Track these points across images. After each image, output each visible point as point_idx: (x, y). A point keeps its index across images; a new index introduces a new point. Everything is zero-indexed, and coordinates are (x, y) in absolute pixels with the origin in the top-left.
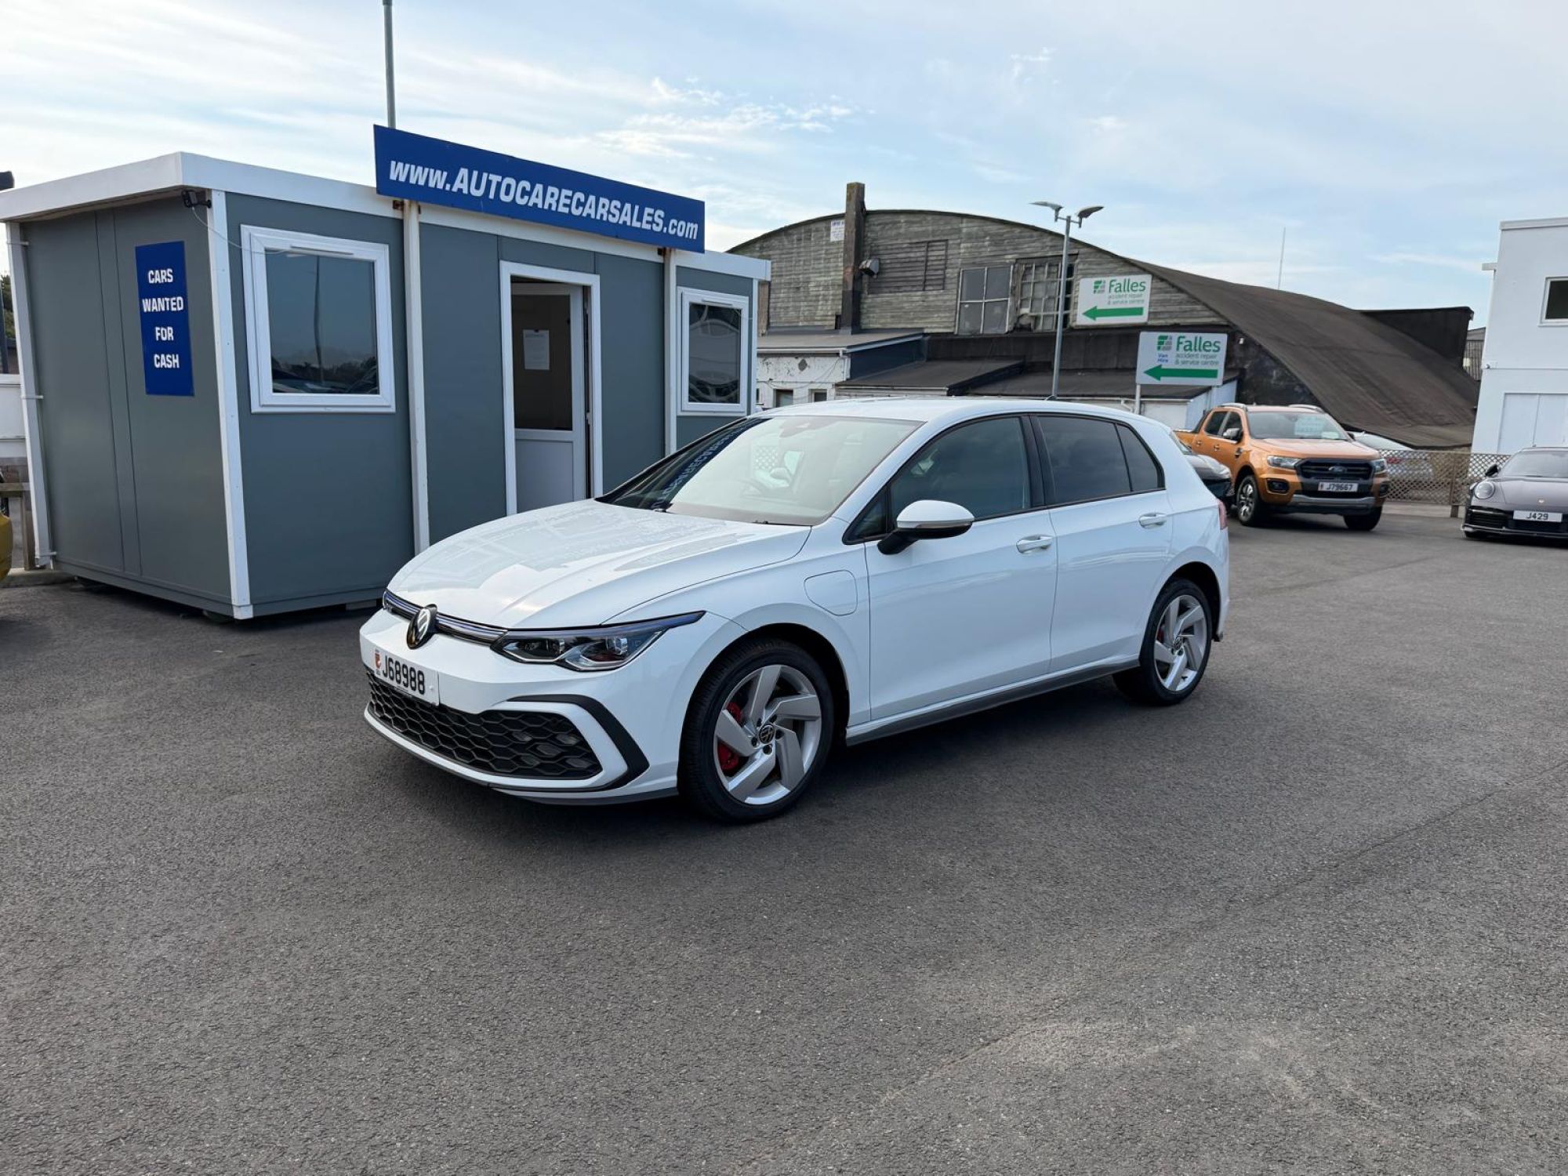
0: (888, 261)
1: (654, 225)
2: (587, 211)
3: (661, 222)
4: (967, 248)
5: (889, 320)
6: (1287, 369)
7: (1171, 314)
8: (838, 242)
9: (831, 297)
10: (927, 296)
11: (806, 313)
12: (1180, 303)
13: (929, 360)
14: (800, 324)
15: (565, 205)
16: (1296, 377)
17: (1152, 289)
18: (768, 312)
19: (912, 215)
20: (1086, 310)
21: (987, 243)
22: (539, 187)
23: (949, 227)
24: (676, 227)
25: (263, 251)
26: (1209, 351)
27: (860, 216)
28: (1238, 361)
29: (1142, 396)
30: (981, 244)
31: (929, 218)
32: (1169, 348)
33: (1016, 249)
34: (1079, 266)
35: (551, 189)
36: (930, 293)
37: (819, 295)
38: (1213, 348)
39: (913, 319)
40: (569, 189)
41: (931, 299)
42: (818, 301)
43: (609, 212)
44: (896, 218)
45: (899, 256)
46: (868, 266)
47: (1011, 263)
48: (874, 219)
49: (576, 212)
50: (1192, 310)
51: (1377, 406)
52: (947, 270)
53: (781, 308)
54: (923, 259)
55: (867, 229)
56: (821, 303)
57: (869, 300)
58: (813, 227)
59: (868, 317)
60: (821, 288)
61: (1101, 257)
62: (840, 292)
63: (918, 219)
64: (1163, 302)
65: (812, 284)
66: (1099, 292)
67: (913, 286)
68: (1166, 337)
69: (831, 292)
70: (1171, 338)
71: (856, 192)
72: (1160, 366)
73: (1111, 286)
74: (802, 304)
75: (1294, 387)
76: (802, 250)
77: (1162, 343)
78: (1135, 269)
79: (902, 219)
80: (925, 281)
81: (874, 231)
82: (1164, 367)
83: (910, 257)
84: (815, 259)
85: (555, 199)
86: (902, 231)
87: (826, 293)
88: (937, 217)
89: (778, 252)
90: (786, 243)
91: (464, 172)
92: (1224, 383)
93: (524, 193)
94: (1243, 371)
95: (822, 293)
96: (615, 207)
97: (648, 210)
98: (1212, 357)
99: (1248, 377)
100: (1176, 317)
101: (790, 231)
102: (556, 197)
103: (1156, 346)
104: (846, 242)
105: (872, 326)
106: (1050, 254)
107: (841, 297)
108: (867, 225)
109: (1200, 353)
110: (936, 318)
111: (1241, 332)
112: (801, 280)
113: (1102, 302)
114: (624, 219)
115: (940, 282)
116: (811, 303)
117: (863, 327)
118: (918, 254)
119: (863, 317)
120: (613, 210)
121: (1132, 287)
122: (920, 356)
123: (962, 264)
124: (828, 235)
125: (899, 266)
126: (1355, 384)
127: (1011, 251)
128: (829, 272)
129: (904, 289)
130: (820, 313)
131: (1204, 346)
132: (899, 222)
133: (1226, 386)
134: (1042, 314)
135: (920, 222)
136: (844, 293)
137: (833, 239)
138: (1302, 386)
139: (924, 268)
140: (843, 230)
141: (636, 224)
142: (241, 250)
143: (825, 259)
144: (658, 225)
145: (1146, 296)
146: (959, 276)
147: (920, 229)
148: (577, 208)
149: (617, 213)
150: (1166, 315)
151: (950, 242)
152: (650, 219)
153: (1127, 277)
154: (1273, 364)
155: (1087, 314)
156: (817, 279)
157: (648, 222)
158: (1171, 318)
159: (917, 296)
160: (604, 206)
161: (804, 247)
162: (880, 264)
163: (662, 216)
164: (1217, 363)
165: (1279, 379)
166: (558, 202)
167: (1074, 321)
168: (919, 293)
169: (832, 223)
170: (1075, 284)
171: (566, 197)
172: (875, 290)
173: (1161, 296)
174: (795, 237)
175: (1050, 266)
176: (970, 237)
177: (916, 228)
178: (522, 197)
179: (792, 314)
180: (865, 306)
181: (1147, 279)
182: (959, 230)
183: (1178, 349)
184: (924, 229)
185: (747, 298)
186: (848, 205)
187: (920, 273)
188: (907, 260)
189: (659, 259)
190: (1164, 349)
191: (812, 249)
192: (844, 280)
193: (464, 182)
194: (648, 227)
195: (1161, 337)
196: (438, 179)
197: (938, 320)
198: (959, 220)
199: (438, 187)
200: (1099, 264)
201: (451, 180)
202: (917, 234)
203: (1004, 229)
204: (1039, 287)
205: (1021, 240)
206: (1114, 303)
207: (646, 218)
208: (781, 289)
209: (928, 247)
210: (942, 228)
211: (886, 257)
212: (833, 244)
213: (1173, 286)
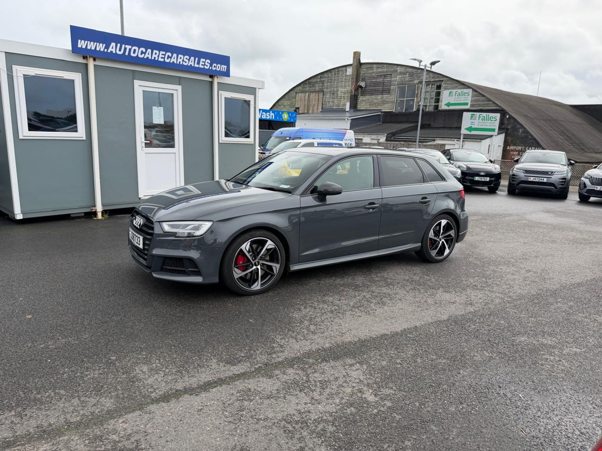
0: (369, 83)
1: (205, 66)
2: (172, 60)
3: (209, 65)
4: (400, 77)
5: (368, 106)
6: (526, 129)
7: (480, 105)
8: (350, 75)
9: (346, 97)
10: (383, 97)
11: (337, 103)
12: (484, 101)
13: (383, 122)
14: (334, 108)
15: (162, 58)
16: (529, 132)
17: (472, 95)
18: (322, 103)
19: (379, 65)
20: (446, 103)
21: (407, 76)
22: (149, 51)
23: (393, 70)
24: (216, 67)
25: (23, 76)
26: (492, 120)
27: (358, 65)
28: (506, 125)
29: (464, 138)
30: (405, 76)
31: (385, 66)
32: (475, 119)
33: (419, 78)
34: (443, 85)
35: (155, 51)
36: (384, 96)
37: (342, 97)
38: (494, 119)
39: (377, 106)
40: (164, 51)
41: (385, 98)
42: (341, 98)
43: (183, 61)
44: (372, 66)
45: (373, 80)
46: (360, 84)
47: (416, 84)
48: (363, 66)
49: (167, 61)
50: (488, 104)
51: (568, 145)
52: (391, 86)
53: (327, 102)
54: (382, 82)
55: (361, 70)
56: (342, 99)
57: (361, 98)
58: (340, 69)
59: (360, 105)
60: (343, 94)
61: (452, 82)
62: (349, 95)
63: (381, 66)
64: (476, 101)
65: (339, 92)
66: (451, 96)
67: (378, 93)
68: (474, 115)
69: (346, 95)
70: (476, 115)
71: (357, 55)
72: (471, 126)
73: (456, 94)
74: (335, 100)
75: (528, 136)
76: (336, 78)
77: (473, 117)
78: (466, 87)
79: (375, 66)
80: (383, 90)
81: (363, 70)
82: (472, 127)
83: (377, 81)
84: (341, 82)
85: (158, 55)
86: (374, 71)
87: (345, 95)
88: (389, 65)
89: (327, 79)
90: (330, 75)
91: (113, 44)
92: (498, 134)
93: (142, 53)
94: (508, 129)
95: (343, 95)
96: (186, 58)
97: (202, 60)
98: (493, 123)
99: (509, 132)
100: (482, 106)
101: (332, 71)
102: (157, 54)
103: (470, 118)
104: (352, 75)
105: (361, 109)
106: (432, 80)
107: (349, 97)
108: (361, 68)
109: (488, 122)
110: (386, 106)
111: (507, 113)
112: (335, 90)
113: (452, 100)
114: (190, 63)
115: (388, 91)
116: (339, 100)
117: (358, 109)
118: (381, 80)
119: (358, 105)
120: (185, 60)
121: (464, 94)
122: (379, 121)
123: (397, 84)
124: (346, 72)
125: (373, 84)
126: (559, 135)
127: (417, 79)
128: (346, 87)
129: (374, 94)
130: (342, 103)
131: (490, 118)
132: (373, 67)
133: (499, 135)
134: (428, 104)
135: (381, 67)
136: (351, 95)
137: (348, 74)
138: (532, 136)
139: (382, 85)
140: (351, 70)
141: (196, 65)
142: (13, 75)
143: (345, 82)
144: (207, 66)
145: (470, 98)
146: (396, 88)
147: (382, 70)
148: (168, 59)
149: (187, 61)
150: (477, 106)
151: (393, 75)
152: (203, 64)
153: (462, 90)
154: (519, 126)
155: (446, 105)
156: (341, 90)
157: (202, 65)
158: (479, 106)
159: (379, 97)
160: (181, 58)
161: (337, 77)
162: (366, 84)
163: (209, 62)
164: (495, 126)
165: (522, 133)
166: (158, 56)
167: (441, 107)
168: (380, 96)
169: (348, 68)
170: (442, 92)
171: (162, 54)
172: (363, 94)
173: (476, 98)
174: (333, 73)
175: (432, 85)
176: (401, 73)
177: (380, 70)
178: (141, 54)
179: (331, 104)
180: (359, 101)
181: (470, 91)
182: (397, 71)
183: (479, 119)
184: (383, 70)
185: (253, 96)
186: (354, 61)
187: (381, 88)
188: (376, 82)
189: (210, 80)
190: (473, 119)
191: (340, 78)
192: (351, 90)
193: (113, 48)
194: (203, 67)
195: (472, 115)
196: (101, 47)
197: (387, 106)
198: (397, 66)
199: (101, 50)
200: (452, 85)
201: (107, 47)
202: (380, 72)
203: (414, 71)
204: (427, 94)
205: (421, 74)
206: (457, 101)
207: (201, 63)
208: (327, 93)
209: (384, 77)
210: (390, 70)
211: (368, 81)
212: (348, 76)
213: (481, 94)
